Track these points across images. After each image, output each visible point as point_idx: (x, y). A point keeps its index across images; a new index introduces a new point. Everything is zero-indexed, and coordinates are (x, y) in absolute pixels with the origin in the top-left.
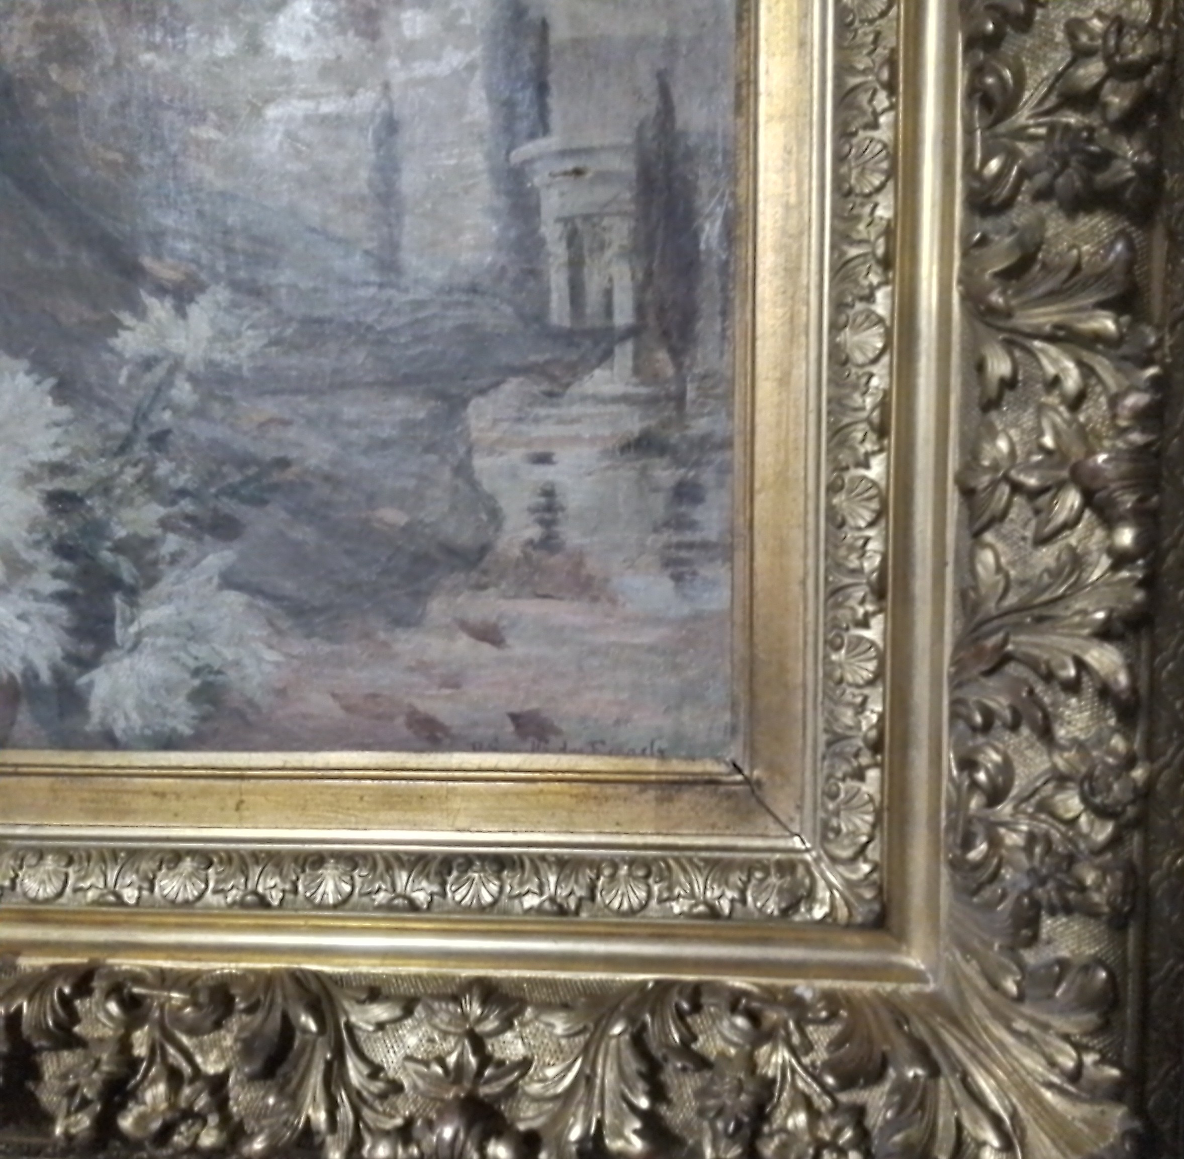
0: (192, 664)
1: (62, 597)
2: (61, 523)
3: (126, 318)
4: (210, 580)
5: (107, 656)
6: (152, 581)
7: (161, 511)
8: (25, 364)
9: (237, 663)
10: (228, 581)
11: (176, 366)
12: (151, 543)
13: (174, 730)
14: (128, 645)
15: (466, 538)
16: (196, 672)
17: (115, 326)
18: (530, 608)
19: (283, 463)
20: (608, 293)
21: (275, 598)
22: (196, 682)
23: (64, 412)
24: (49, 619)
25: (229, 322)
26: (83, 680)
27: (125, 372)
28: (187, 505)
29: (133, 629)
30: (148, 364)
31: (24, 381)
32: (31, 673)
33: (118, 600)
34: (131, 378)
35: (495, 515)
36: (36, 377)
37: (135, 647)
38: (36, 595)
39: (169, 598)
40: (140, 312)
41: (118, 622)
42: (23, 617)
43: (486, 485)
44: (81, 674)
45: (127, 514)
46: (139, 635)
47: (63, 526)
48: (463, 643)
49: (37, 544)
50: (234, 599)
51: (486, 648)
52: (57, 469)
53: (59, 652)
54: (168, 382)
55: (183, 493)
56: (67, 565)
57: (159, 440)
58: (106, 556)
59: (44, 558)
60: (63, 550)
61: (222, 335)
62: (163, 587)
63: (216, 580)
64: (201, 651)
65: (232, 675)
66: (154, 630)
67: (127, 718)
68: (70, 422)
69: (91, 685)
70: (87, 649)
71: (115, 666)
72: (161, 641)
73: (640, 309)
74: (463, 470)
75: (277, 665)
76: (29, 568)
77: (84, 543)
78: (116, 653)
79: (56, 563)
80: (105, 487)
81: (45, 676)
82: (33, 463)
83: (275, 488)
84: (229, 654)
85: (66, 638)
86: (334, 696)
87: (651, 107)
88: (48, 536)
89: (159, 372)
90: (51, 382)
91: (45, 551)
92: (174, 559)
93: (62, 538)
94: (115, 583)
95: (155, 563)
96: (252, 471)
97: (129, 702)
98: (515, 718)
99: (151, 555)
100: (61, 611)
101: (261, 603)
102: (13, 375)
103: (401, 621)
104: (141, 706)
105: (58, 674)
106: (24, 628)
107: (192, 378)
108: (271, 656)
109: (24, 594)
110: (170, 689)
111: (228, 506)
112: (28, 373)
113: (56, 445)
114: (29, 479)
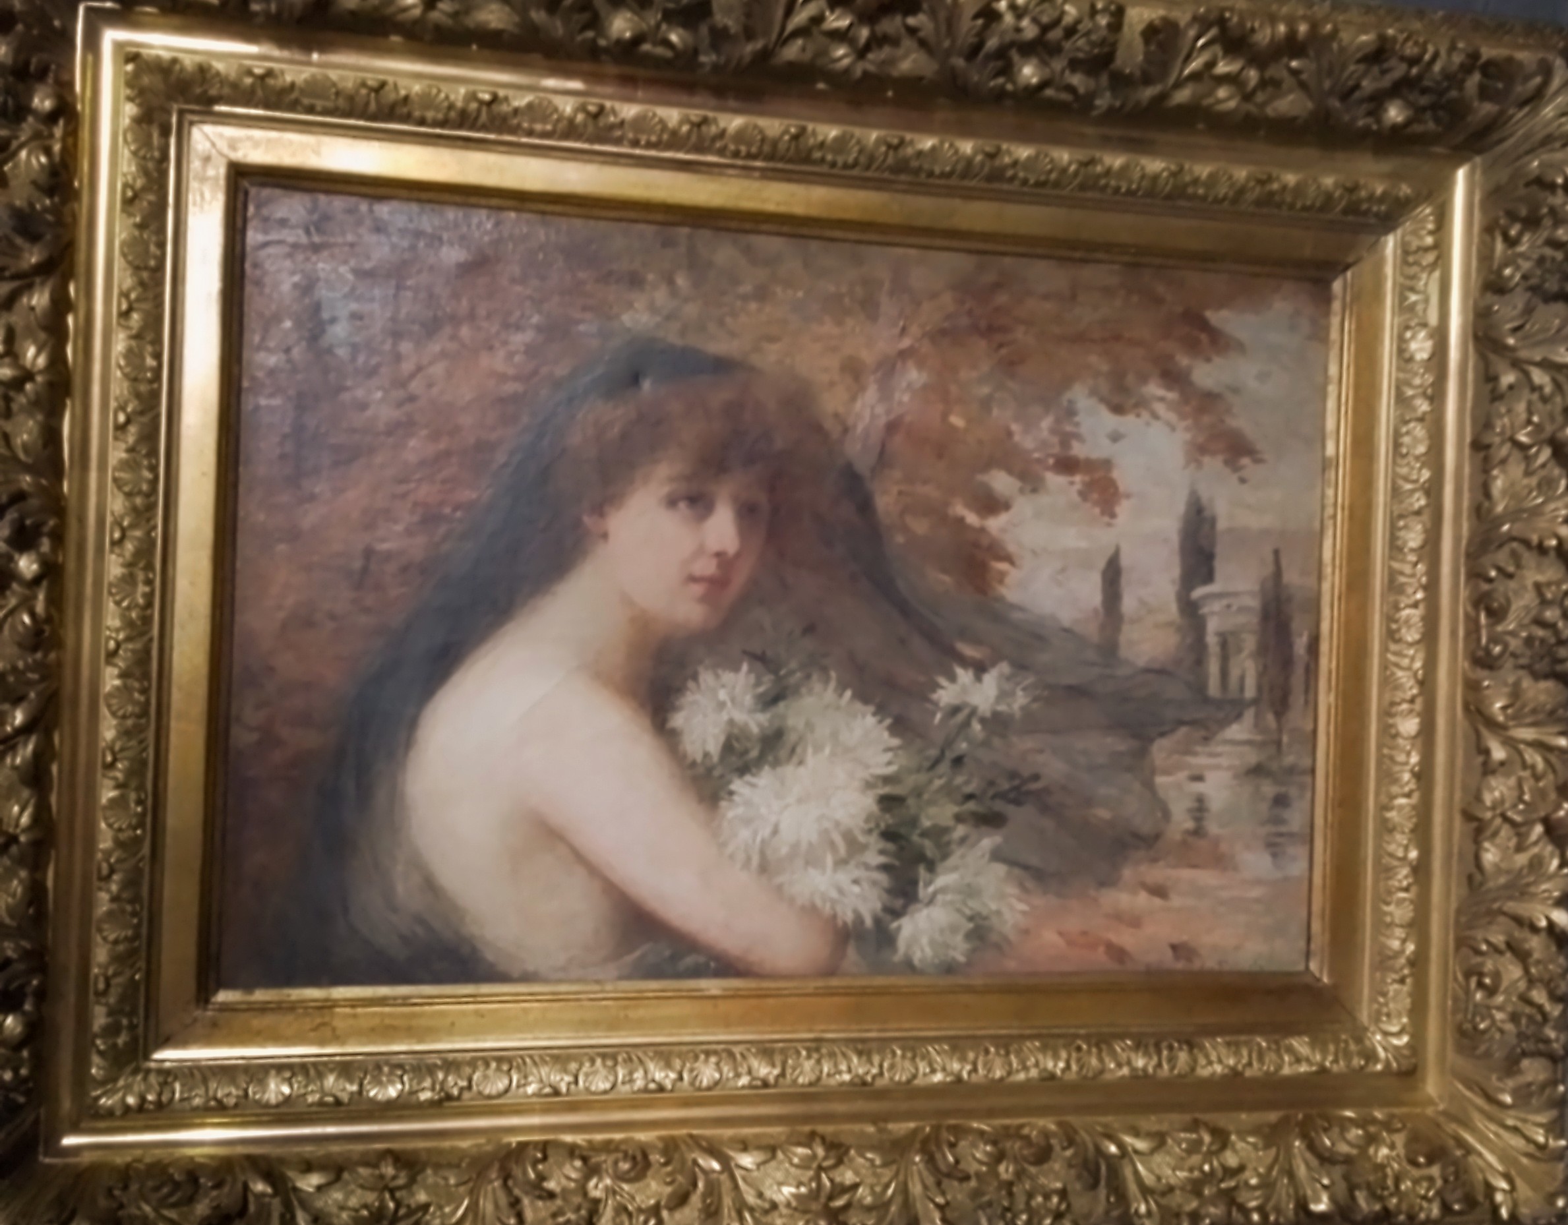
0: (968, 912)
1: (884, 868)
2: (887, 816)
3: (942, 681)
4: (983, 856)
5: (912, 908)
6: (945, 856)
7: (955, 809)
8: (871, 709)
9: (998, 913)
10: (997, 856)
11: (974, 712)
12: (946, 830)
13: (954, 959)
14: (926, 900)
15: (1146, 828)
16: (971, 919)
17: (936, 686)
18: (1186, 874)
19: (1036, 777)
20: (1242, 679)
21: (1026, 867)
22: (971, 925)
23: (895, 742)
24: (874, 883)
25: (1007, 686)
26: (894, 925)
27: (939, 716)
28: (971, 806)
29: (931, 889)
30: (955, 710)
31: (870, 720)
32: (859, 919)
33: (922, 872)
34: (942, 720)
35: (1167, 815)
36: (878, 718)
37: (931, 901)
38: (867, 867)
39: (955, 869)
40: (952, 678)
41: (921, 884)
42: (856, 882)
43: (1161, 793)
44: (893, 921)
45: (932, 811)
46: (935, 894)
47: (889, 819)
48: (1143, 898)
49: (870, 831)
50: (1001, 869)
51: (1157, 901)
52: (887, 780)
53: (878, 906)
54: (967, 724)
55: (970, 797)
56: (890, 846)
57: (958, 761)
58: (915, 838)
59: (875, 842)
60: (888, 835)
61: (1003, 695)
62: (952, 861)
63: (987, 856)
64: (974, 905)
65: (994, 921)
66: (943, 890)
67: (923, 951)
68: (900, 748)
69: (899, 929)
70: (898, 903)
71: (917, 916)
72: (949, 897)
73: (1259, 688)
74: (1149, 785)
75: (1024, 913)
76: (864, 847)
77: (903, 831)
78: (919, 906)
79: (882, 844)
80: (918, 793)
81: (869, 922)
82: (873, 776)
83: (1029, 793)
84: (993, 906)
85: (885, 896)
86: (1061, 934)
87: (1269, 569)
88: (878, 825)
89: (960, 717)
90: (888, 721)
91: (875, 834)
92: (963, 840)
93: (888, 826)
94: (921, 858)
95: (948, 843)
96: (1016, 782)
97: (924, 941)
98: (1174, 947)
99: (946, 838)
100: (883, 878)
101: (1017, 871)
102: (864, 716)
103: (1103, 884)
104: (932, 942)
105: (877, 921)
106: (856, 889)
107: (983, 721)
108: (1022, 907)
109: (857, 866)
110: (954, 929)
111: (999, 806)
112: (874, 714)
113: (889, 763)
114: (869, 785)
